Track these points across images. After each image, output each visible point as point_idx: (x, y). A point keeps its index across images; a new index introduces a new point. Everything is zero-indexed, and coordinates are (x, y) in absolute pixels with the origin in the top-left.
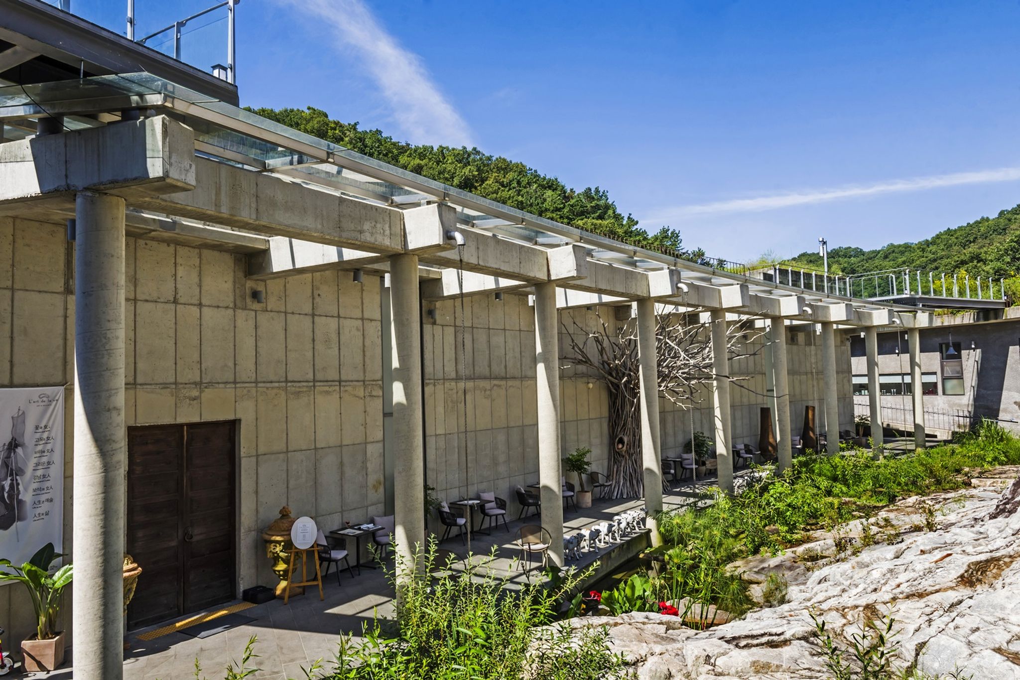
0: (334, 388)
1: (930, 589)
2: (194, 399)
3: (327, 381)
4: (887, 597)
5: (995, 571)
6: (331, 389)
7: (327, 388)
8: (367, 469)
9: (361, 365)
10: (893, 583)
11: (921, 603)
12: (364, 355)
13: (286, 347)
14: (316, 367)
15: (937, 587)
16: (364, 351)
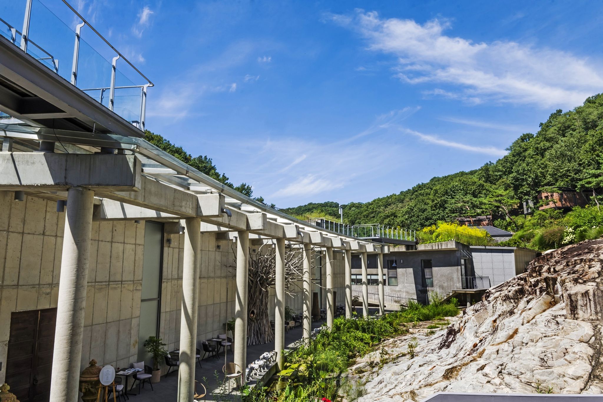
0: (118, 286)
1: (433, 382)
2: (48, 294)
3: (115, 281)
4: (417, 387)
5: (455, 372)
6: (117, 286)
7: (115, 286)
8: (131, 334)
9: (133, 271)
10: (417, 380)
11: (432, 388)
12: (135, 266)
13: (97, 261)
14: (111, 273)
15: (436, 381)
16: (135, 263)
